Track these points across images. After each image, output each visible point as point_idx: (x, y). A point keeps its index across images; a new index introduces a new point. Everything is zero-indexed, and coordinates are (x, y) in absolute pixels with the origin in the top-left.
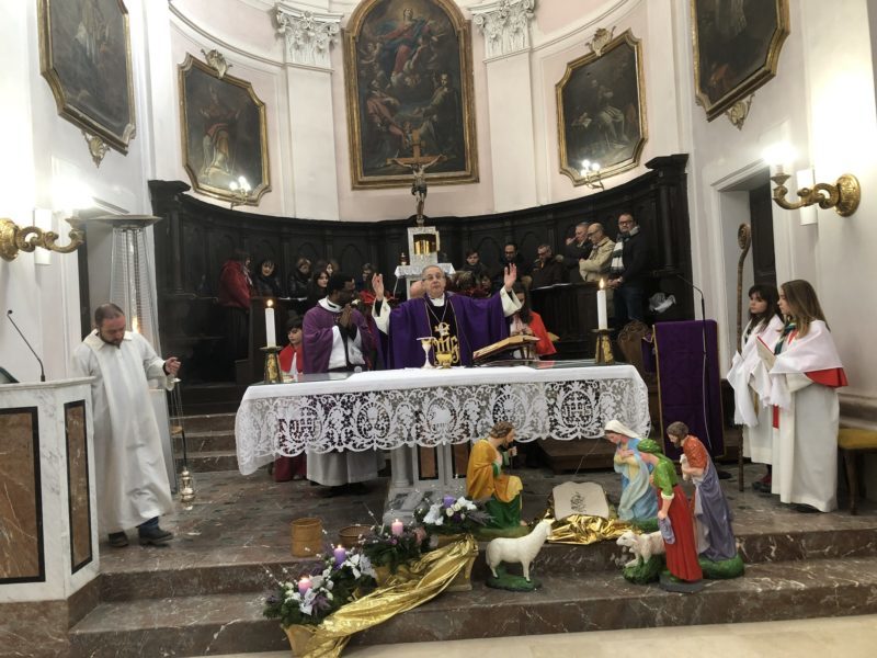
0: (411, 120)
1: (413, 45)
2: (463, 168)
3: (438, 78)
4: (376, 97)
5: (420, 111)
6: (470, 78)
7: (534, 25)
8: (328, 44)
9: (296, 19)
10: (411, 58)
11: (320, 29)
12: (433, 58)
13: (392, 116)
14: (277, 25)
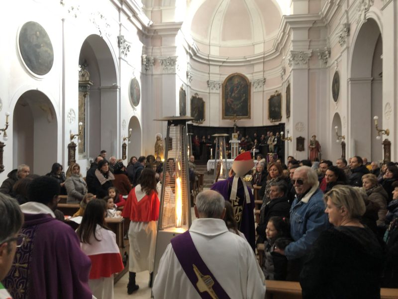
0: (236, 104)
1: (238, 87)
2: (247, 115)
3: (243, 95)
4: (229, 99)
5: (238, 102)
6: (250, 95)
7: (265, 86)
8: (219, 87)
9: (212, 83)
10: (237, 90)
11: (217, 84)
12: (242, 91)
13: (232, 103)
14: (208, 84)
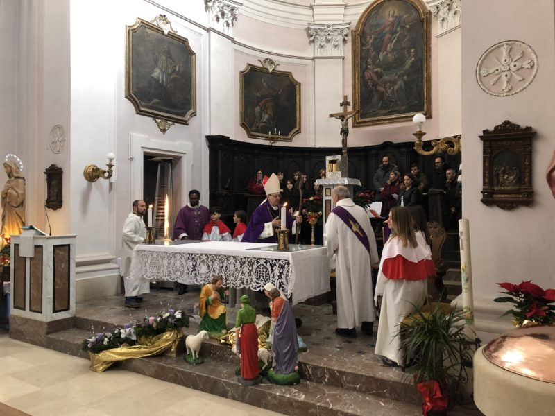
0: (390, 82)
1: (393, 33)
3: (409, 52)
4: (370, 69)
5: (396, 74)
6: (429, 49)
8: (342, 41)
9: (321, 30)
10: (392, 42)
11: (336, 33)
12: (406, 39)
13: (379, 80)
14: (310, 36)
